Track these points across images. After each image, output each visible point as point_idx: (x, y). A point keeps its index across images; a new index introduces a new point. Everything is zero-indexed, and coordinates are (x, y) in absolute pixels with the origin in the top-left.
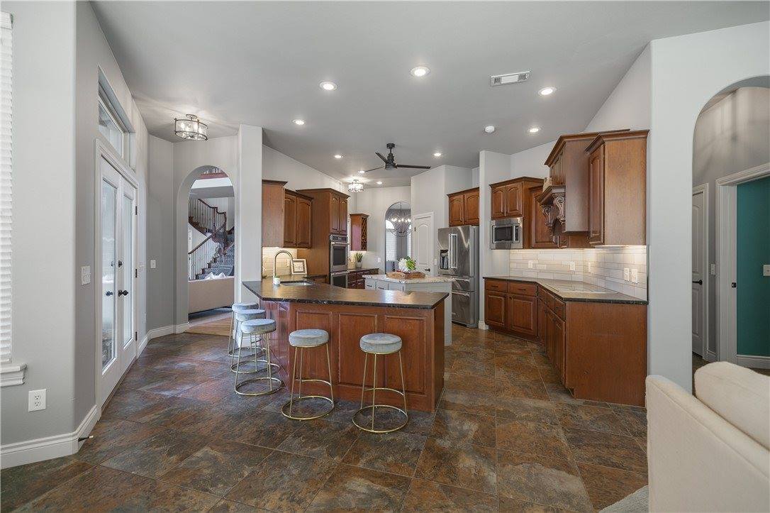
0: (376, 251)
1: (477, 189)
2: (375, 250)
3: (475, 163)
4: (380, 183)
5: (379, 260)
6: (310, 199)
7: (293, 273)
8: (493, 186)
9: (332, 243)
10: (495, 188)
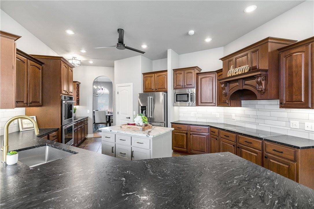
0: (86, 106)
1: (166, 71)
2: (85, 104)
3: (164, 56)
4: (91, 62)
5: (88, 111)
6: (41, 63)
7: (21, 130)
8: (175, 71)
9: (64, 102)
10: (176, 71)
